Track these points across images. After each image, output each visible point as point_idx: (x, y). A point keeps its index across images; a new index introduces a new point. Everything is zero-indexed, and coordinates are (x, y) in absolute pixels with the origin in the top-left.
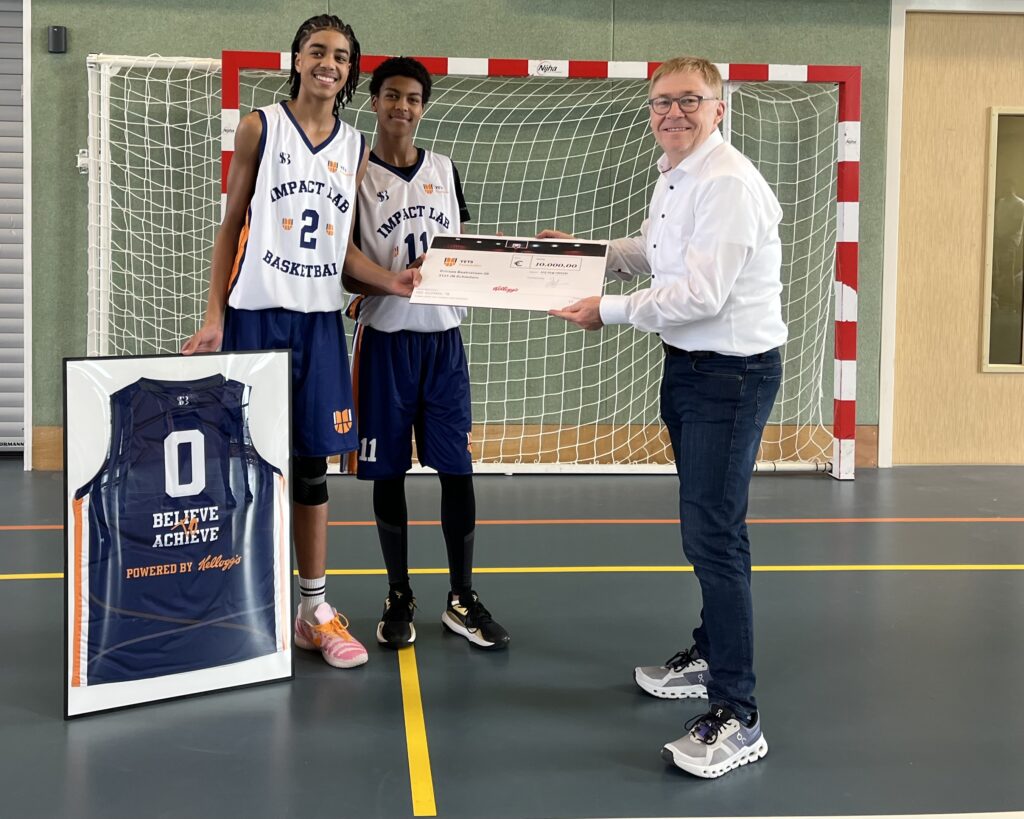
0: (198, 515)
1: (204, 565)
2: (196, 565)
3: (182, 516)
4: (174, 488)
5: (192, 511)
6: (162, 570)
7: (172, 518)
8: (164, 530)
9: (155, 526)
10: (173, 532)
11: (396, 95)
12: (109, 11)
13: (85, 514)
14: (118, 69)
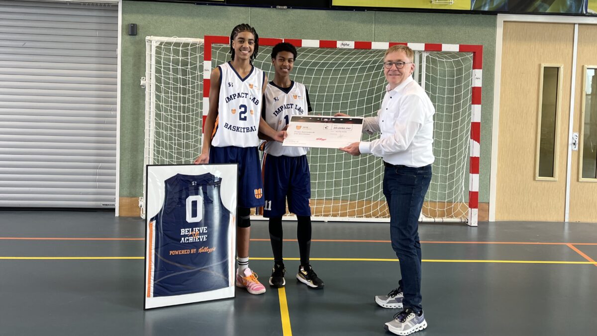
0: (199, 230)
1: (200, 250)
2: (197, 251)
3: (192, 231)
4: (189, 219)
5: (197, 229)
6: (183, 252)
7: (189, 231)
8: (185, 236)
9: (182, 234)
10: (188, 237)
11: (283, 60)
12: (155, 18)
13: (154, 228)
14: (159, 43)
